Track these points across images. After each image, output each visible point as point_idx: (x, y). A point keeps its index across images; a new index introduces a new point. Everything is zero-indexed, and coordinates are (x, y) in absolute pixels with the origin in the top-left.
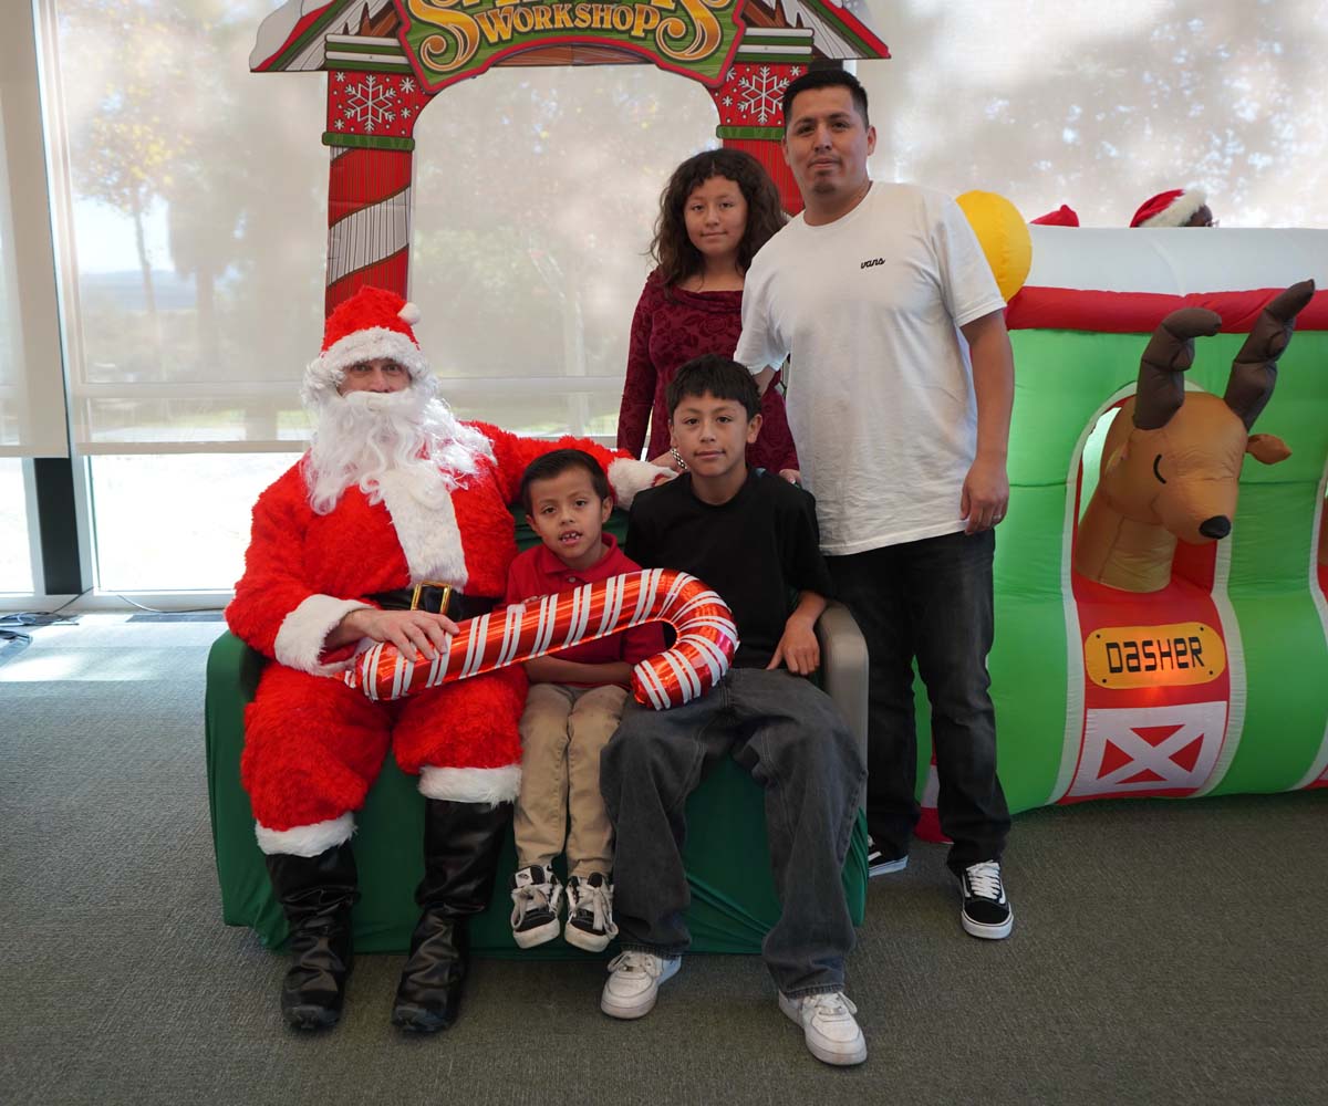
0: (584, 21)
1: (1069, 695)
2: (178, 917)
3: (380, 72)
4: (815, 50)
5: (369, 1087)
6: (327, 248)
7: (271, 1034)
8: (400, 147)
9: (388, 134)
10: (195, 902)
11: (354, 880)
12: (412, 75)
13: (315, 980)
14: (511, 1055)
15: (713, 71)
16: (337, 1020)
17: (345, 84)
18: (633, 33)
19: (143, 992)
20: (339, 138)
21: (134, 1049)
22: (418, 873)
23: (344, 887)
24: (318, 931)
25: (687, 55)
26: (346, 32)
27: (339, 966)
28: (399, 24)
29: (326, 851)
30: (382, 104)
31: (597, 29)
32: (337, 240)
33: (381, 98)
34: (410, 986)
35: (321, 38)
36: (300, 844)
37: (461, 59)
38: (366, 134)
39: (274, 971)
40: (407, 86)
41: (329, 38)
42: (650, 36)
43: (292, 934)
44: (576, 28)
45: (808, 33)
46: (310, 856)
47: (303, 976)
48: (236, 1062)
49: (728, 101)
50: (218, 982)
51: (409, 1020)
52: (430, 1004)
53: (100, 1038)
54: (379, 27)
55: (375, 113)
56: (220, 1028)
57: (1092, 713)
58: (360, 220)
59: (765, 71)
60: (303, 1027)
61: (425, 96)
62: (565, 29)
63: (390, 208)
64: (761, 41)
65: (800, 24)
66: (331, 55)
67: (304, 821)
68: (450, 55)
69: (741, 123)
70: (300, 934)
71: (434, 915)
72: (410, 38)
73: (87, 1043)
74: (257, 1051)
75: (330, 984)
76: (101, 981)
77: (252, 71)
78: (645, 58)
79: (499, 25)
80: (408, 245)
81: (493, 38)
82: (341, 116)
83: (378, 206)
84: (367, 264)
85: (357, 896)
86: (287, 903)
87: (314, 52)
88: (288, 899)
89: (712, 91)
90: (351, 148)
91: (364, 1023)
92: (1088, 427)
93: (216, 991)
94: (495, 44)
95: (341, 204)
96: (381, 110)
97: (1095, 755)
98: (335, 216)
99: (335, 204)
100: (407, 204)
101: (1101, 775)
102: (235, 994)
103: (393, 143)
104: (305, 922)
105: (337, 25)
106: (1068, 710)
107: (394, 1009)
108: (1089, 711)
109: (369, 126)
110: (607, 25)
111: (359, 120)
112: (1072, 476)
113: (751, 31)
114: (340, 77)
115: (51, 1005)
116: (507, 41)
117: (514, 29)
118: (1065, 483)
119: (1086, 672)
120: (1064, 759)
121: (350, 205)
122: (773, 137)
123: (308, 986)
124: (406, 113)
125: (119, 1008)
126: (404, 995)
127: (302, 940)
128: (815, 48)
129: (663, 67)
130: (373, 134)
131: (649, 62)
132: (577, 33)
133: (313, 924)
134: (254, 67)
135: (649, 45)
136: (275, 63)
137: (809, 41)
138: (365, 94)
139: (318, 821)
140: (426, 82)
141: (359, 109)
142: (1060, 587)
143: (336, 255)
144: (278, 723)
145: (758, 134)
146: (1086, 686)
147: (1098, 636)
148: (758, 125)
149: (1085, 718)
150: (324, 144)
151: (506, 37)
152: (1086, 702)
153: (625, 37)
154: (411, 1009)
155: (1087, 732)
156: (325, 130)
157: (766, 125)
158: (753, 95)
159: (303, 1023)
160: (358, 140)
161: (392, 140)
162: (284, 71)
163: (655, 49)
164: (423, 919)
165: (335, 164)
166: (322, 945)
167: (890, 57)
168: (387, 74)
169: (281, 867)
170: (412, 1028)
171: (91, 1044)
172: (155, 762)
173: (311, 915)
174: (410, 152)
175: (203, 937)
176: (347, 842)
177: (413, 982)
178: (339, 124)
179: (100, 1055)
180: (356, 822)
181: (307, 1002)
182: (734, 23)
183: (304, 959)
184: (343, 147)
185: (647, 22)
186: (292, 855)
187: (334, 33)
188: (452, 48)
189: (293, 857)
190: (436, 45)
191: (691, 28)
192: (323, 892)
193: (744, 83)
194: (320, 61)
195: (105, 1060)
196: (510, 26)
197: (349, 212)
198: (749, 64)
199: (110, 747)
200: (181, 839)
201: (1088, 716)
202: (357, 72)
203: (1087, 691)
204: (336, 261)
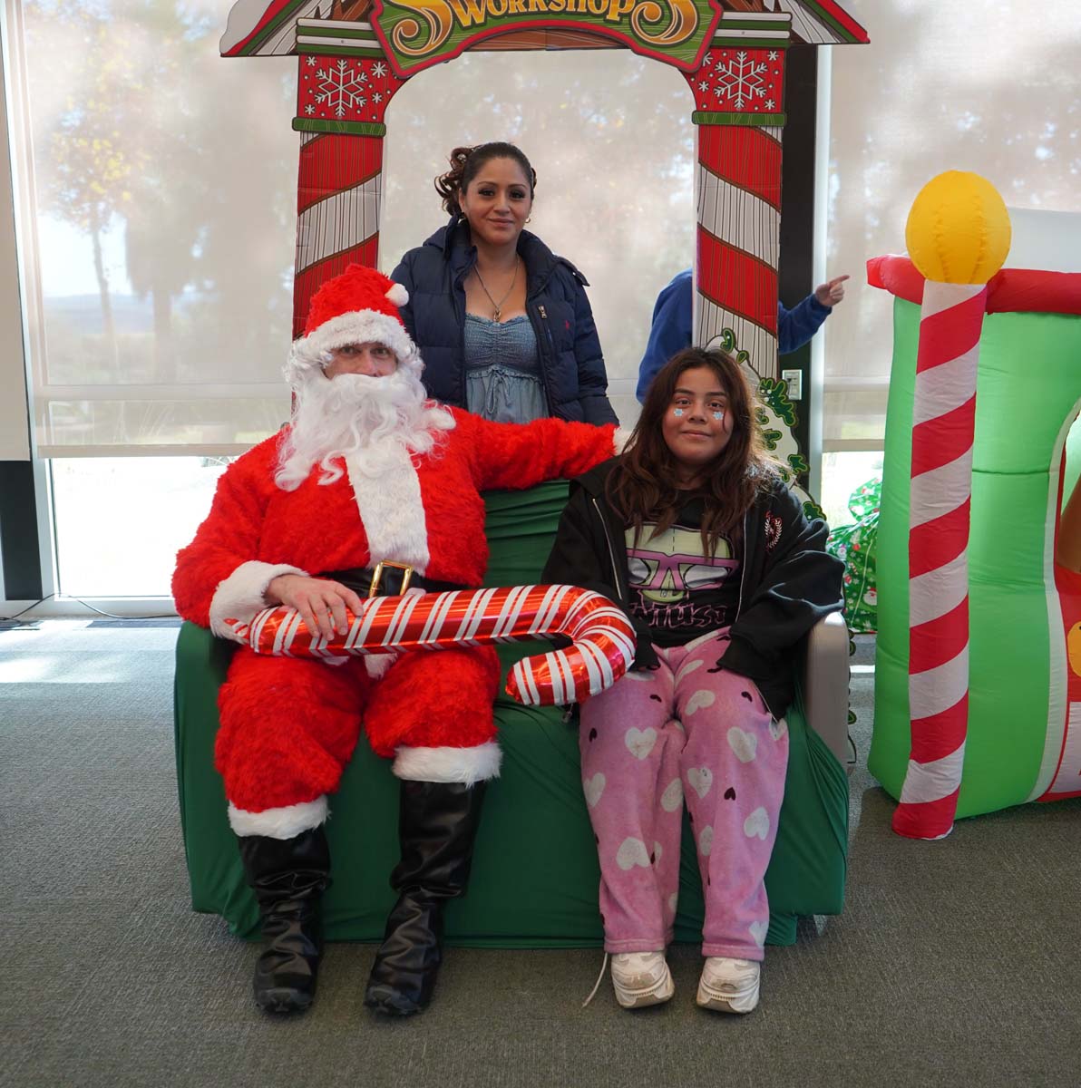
0: (559, 5)
1: (1051, 687)
2: (145, 907)
3: (352, 56)
4: (794, 36)
5: (343, 1068)
6: (296, 235)
7: (241, 1017)
8: (372, 132)
9: (361, 119)
11: (326, 865)
12: (383, 60)
13: (287, 964)
14: (486, 1038)
15: (689, 56)
16: (311, 1004)
17: (316, 68)
18: (608, 17)
19: (112, 977)
20: (309, 123)
21: (104, 1030)
22: (393, 857)
23: (317, 872)
24: (290, 915)
25: (662, 39)
26: (317, 16)
27: (311, 950)
28: (371, 7)
29: (300, 835)
30: (353, 89)
31: (571, 13)
32: (306, 227)
33: (353, 82)
34: (384, 968)
35: (293, 22)
36: (275, 826)
37: (433, 43)
38: (336, 120)
39: (244, 959)
40: (379, 70)
41: (301, 22)
42: (625, 20)
43: (263, 918)
44: (550, 12)
45: (786, 17)
46: (285, 838)
47: (276, 960)
48: (207, 1044)
49: (704, 86)
50: (187, 968)
51: (383, 1001)
52: (404, 987)
53: (70, 1020)
54: (351, 10)
55: (346, 98)
56: (190, 1011)
57: (1075, 706)
58: (330, 206)
59: (742, 56)
60: (277, 1010)
61: (396, 80)
62: (539, 13)
63: (360, 194)
64: (739, 25)
65: (778, 9)
66: (302, 39)
67: (281, 803)
68: (422, 39)
69: (718, 109)
70: (272, 918)
71: (410, 898)
72: (382, 22)
73: (57, 1024)
74: (228, 1034)
75: (303, 968)
76: (69, 966)
77: (223, 55)
78: (621, 43)
79: (473, 9)
80: (378, 232)
81: (466, 22)
82: (312, 101)
83: (348, 193)
84: (336, 251)
85: (330, 883)
86: (259, 886)
87: (285, 37)
88: (261, 882)
89: (687, 75)
90: (321, 133)
91: (335, 1008)
93: (184, 977)
94: (468, 28)
95: (312, 191)
96: (352, 95)
98: (305, 203)
99: (305, 191)
100: (377, 191)
102: (204, 979)
103: (364, 129)
104: (276, 908)
105: (308, 10)
106: (1050, 704)
107: (367, 991)
108: (1072, 704)
109: (340, 111)
110: (582, 9)
111: (330, 105)
112: (1056, 463)
113: (728, 15)
114: (311, 61)
115: (20, 989)
116: (481, 25)
117: (487, 13)
118: (1048, 471)
119: (1069, 664)
120: (1046, 753)
121: (321, 192)
122: (749, 123)
123: (281, 969)
124: (377, 98)
125: (88, 992)
126: (377, 977)
127: (273, 924)
128: (793, 34)
129: (638, 52)
130: (344, 119)
131: (625, 47)
132: (551, 17)
133: (283, 908)
134: (226, 50)
135: (625, 30)
136: (244, 49)
137: (787, 25)
138: (336, 78)
139: (293, 803)
140: (398, 66)
141: (329, 94)
142: (1043, 577)
143: (305, 242)
144: (254, 702)
145: (734, 120)
146: (1069, 678)
147: (1080, 628)
148: (735, 111)
149: (1068, 711)
150: (295, 128)
151: (479, 20)
152: (1068, 695)
153: (601, 21)
154: (384, 990)
155: (1069, 726)
156: (295, 115)
157: (742, 111)
158: (729, 80)
159: (278, 1005)
160: (328, 126)
161: (363, 126)
162: (254, 55)
163: (630, 34)
164: (400, 902)
165: (304, 149)
166: (295, 929)
167: (869, 42)
168: (359, 58)
169: (255, 849)
170: (385, 1010)
171: (61, 1025)
173: (285, 898)
174: (380, 138)
175: (171, 925)
176: (321, 826)
177: (387, 964)
178: (310, 110)
179: (70, 1036)
180: (331, 806)
181: (279, 985)
182: (710, 7)
183: (276, 943)
184: (313, 132)
185: (622, 6)
186: (267, 837)
187: (305, 17)
188: (424, 32)
189: (267, 838)
190: (409, 29)
191: (667, 12)
192: (296, 875)
193: (721, 67)
194: (290, 46)
195: (75, 1040)
196: (483, 9)
197: (319, 199)
198: (726, 48)
199: (74, 745)
200: (146, 833)
201: (1071, 709)
202: (328, 57)
203: (1070, 684)
204: (305, 248)
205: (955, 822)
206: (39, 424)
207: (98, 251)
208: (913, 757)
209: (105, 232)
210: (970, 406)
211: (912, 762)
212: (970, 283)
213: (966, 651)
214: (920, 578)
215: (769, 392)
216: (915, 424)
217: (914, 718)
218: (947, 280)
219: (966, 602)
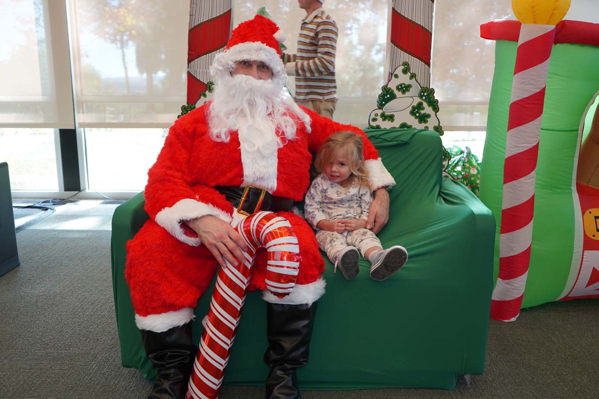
1: (575, 243)
6: (189, 10)
10: (111, 349)
23: (184, 351)
29: (170, 330)
32: (195, 6)
36: (154, 325)
46: (160, 332)
57: (587, 253)
67: (157, 311)
71: (278, 369)
80: (231, 9)
84: (210, 18)
86: (150, 358)
88: (151, 356)
92: (591, 101)
97: (586, 275)
101: (588, 285)
106: (574, 251)
108: (585, 252)
112: (581, 127)
118: (577, 130)
119: (584, 231)
120: (570, 277)
142: (571, 186)
143: (194, 13)
144: (141, 253)
146: (584, 238)
147: (590, 213)
149: (583, 255)
152: (584, 246)
155: (583, 263)
164: (272, 372)
166: (166, 385)
172: (102, 270)
192: (169, 354)
200: (109, 312)
201: (585, 254)
203: (584, 241)
204: (194, 17)
205: (521, 309)
206: (79, 113)
207: (124, 56)
208: (500, 276)
209: (127, 48)
210: (542, 93)
211: (500, 279)
212: (548, 24)
213: (531, 223)
214: (510, 184)
215: (425, 94)
216: (512, 102)
217: (502, 256)
218: (535, 22)
219: (533, 198)
